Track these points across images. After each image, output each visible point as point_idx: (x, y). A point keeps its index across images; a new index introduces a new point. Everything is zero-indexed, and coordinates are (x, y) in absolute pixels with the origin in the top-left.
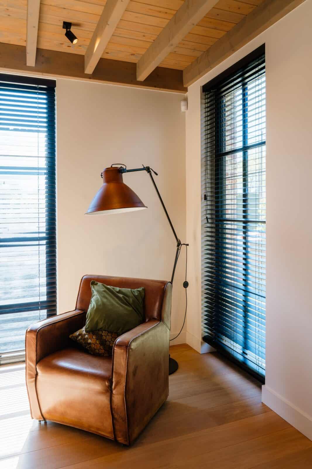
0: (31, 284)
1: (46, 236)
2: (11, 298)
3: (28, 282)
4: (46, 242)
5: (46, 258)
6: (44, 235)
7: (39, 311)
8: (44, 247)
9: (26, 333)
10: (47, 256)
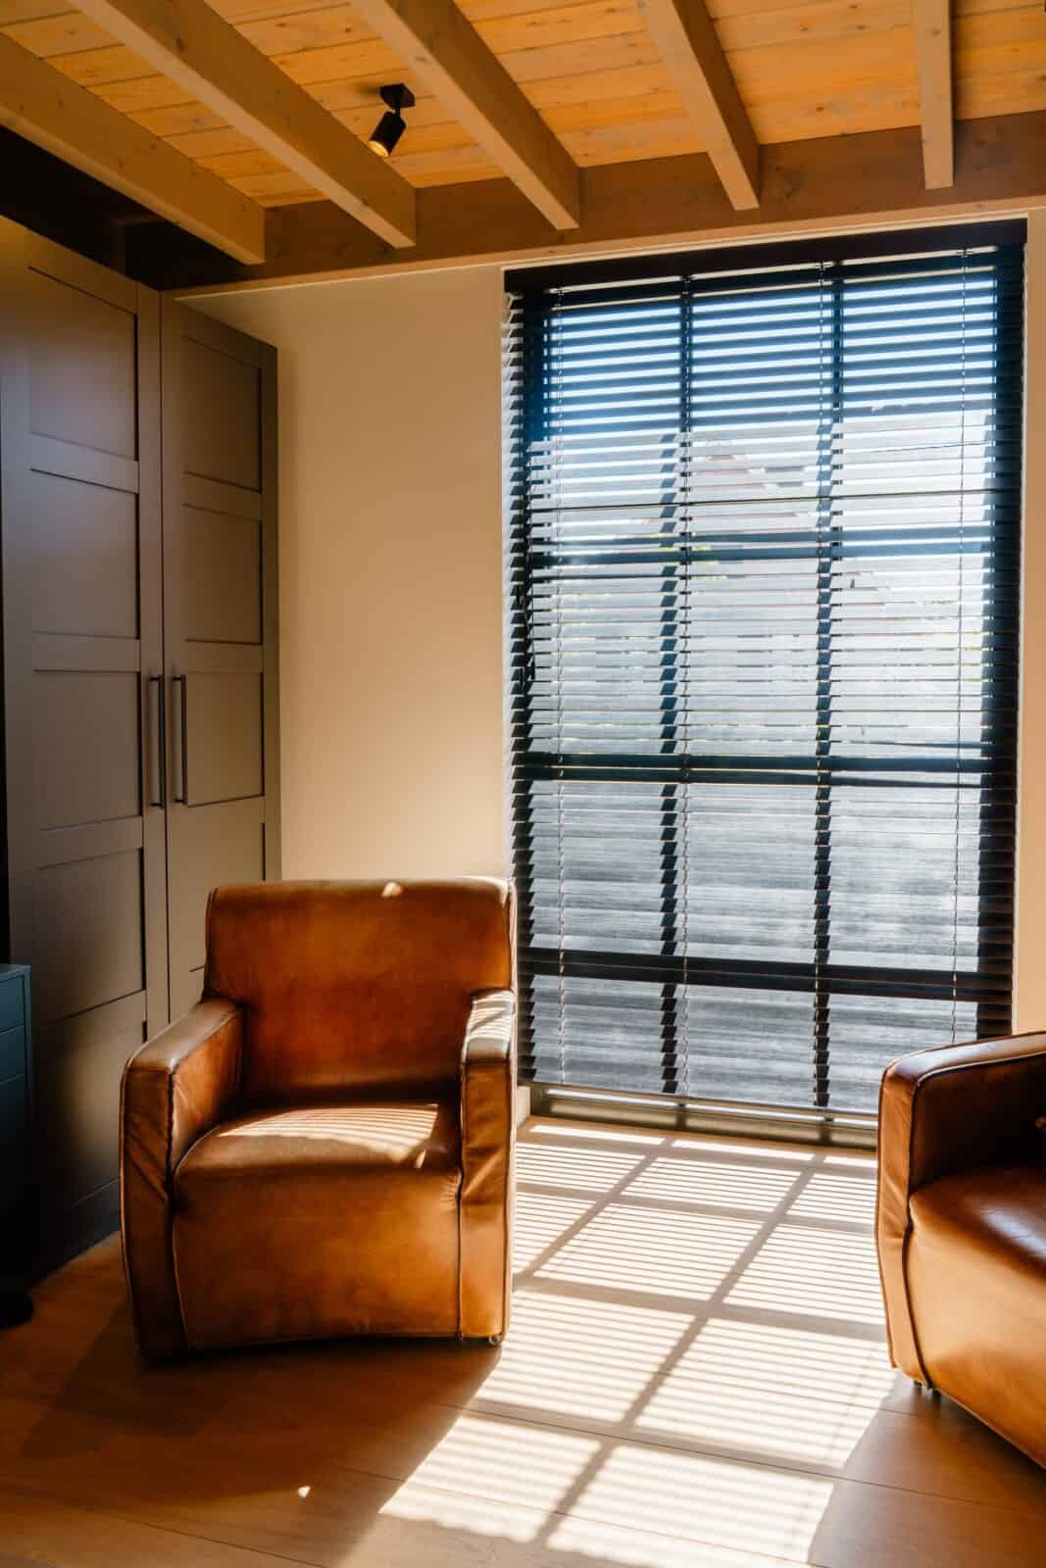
0: (927, 913)
1: (983, 756)
2: (866, 948)
3: (920, 904)
4: (983, 778)
5: (982, 831)
6: (975, 755)
7: (952, 1002)
8: (977, 794)
9: (883, 1081)
10: (983, 825)
